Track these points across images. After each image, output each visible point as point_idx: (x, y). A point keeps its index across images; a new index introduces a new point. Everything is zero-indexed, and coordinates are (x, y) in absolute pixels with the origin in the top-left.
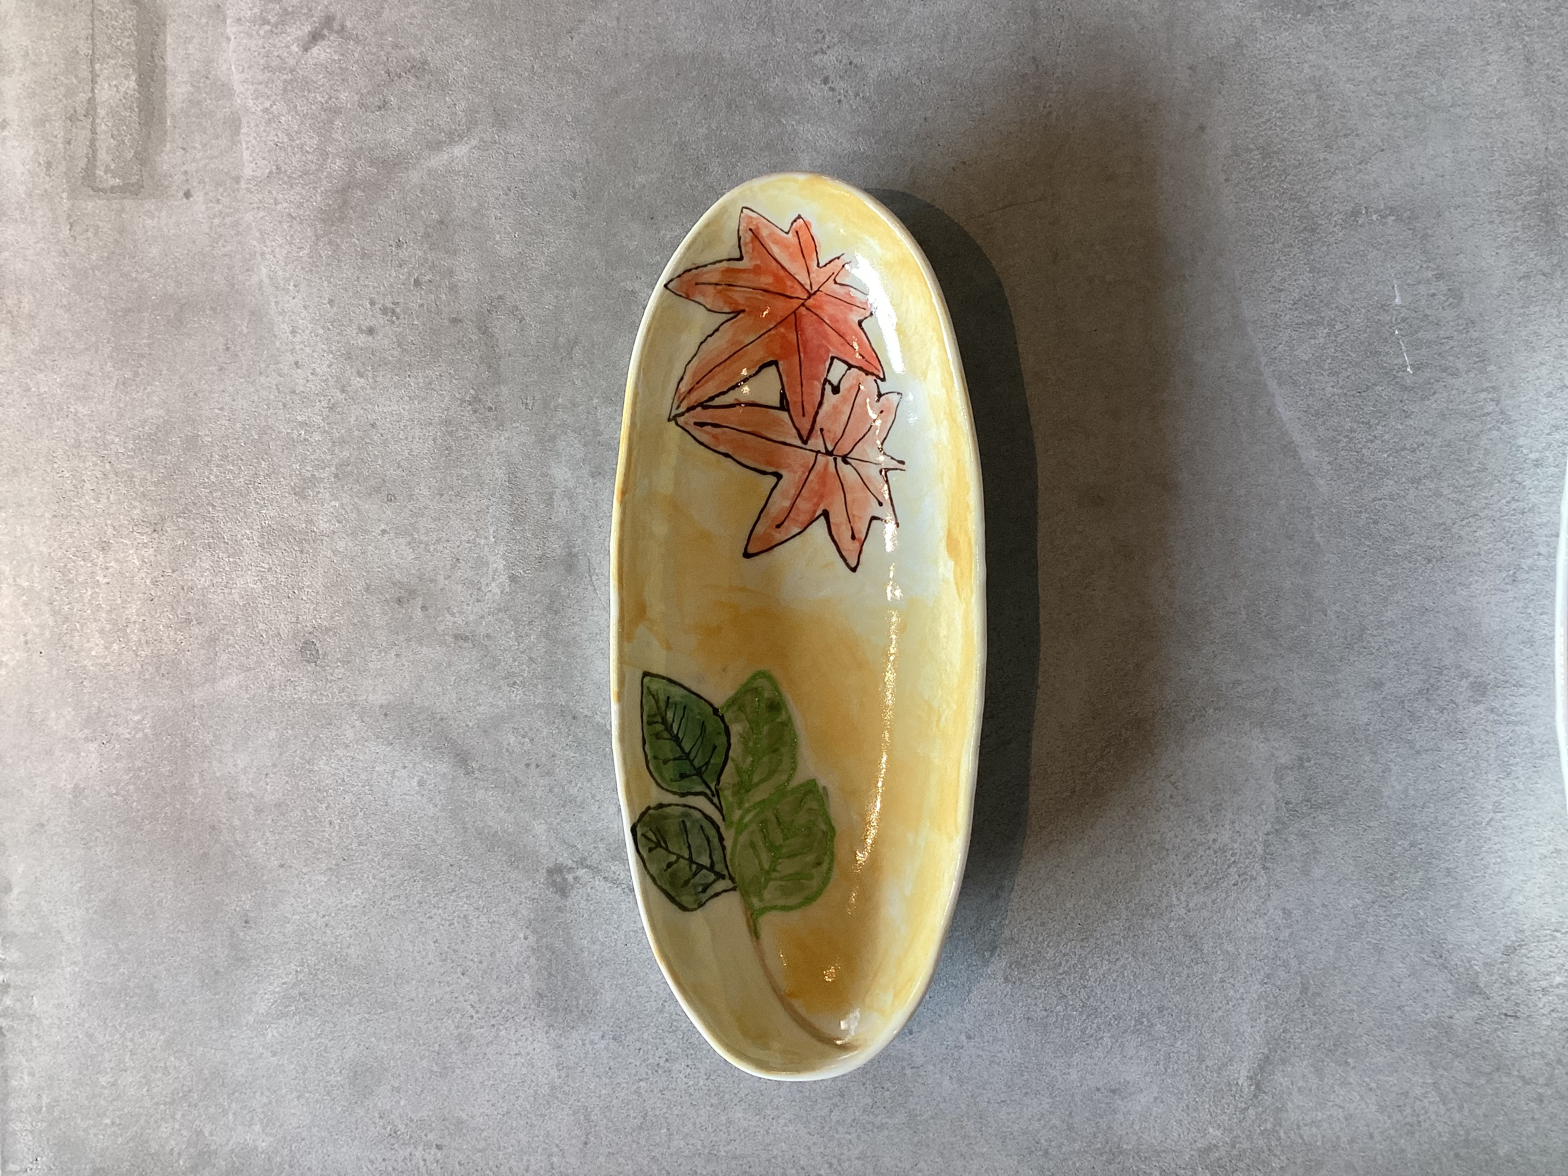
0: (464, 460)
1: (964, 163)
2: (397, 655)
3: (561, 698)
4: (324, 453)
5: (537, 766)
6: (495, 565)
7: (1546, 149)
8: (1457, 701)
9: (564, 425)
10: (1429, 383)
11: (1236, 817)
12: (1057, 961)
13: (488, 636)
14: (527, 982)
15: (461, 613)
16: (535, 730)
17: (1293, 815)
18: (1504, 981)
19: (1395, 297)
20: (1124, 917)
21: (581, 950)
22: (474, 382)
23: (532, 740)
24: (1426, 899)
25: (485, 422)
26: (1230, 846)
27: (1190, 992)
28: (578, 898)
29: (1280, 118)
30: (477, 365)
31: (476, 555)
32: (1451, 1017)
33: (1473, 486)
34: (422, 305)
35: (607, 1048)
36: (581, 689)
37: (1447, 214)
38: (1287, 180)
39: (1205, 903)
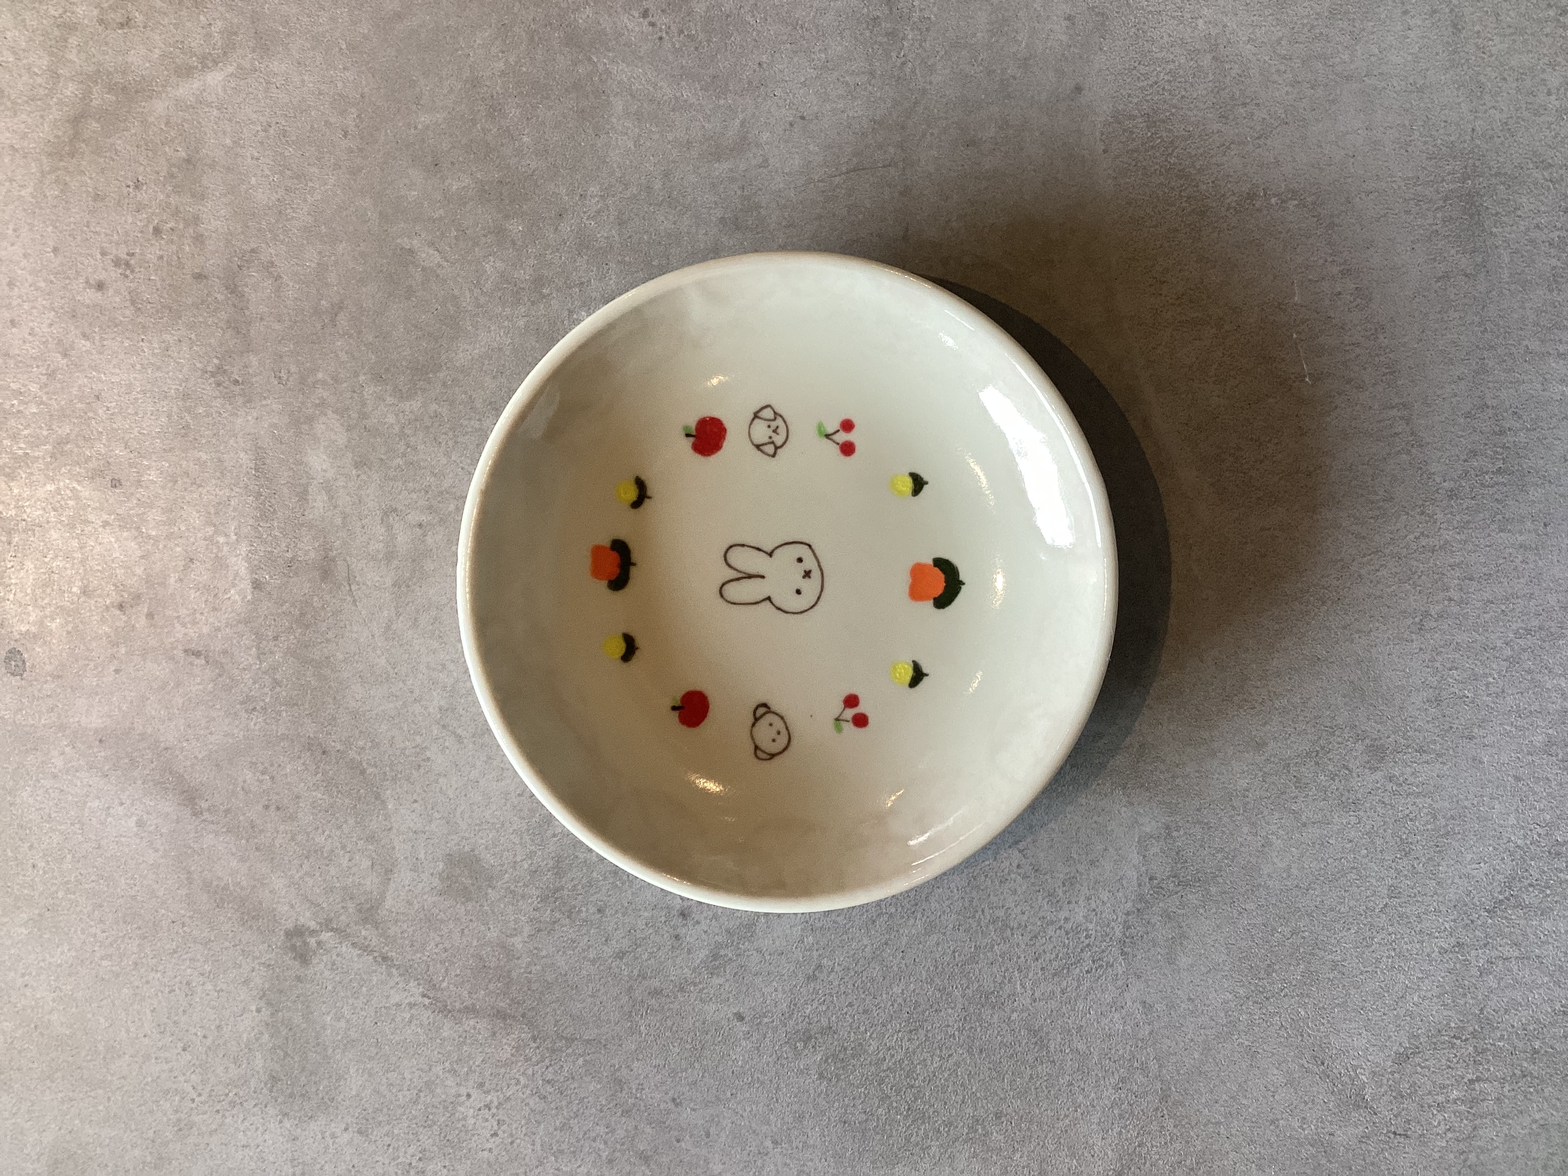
0: (204, 441)
1: (803, 118)
2: (117, 671)
3: (310, 729)
4: (41, 428)
5: (278, 808)
6: (236, 568)
7: (1473, 130)
8: (1350, 766)
9: (323, 404)
10: (1330, 397)
11: (1092, 892)
12: (881, 1055)
13: (225, 652)
14: (259, 1062)
15: (194, 623)
16: (276, 765)
17: (1157, 893)
18: (1394, 1094)
19: (1295, 294)
20: (960, 1006)
21: (324, 1028)
22: (218, 349)
23: (272, 778)
24: (1308, 996)
25: (229, 398)
26: (1084, 927)
27: (1034, 1096)
28: (322, 966)
29: (1169, 81)
30: (222, 329)
31: (213, 556)
32: (1331, 1134)
33: (1376, 518)
34: (161, 257)
35: (350, 1142)
36: (334, 719)
37: (1358, 199)
38: (1175, 154)
39: (1053, 992)
